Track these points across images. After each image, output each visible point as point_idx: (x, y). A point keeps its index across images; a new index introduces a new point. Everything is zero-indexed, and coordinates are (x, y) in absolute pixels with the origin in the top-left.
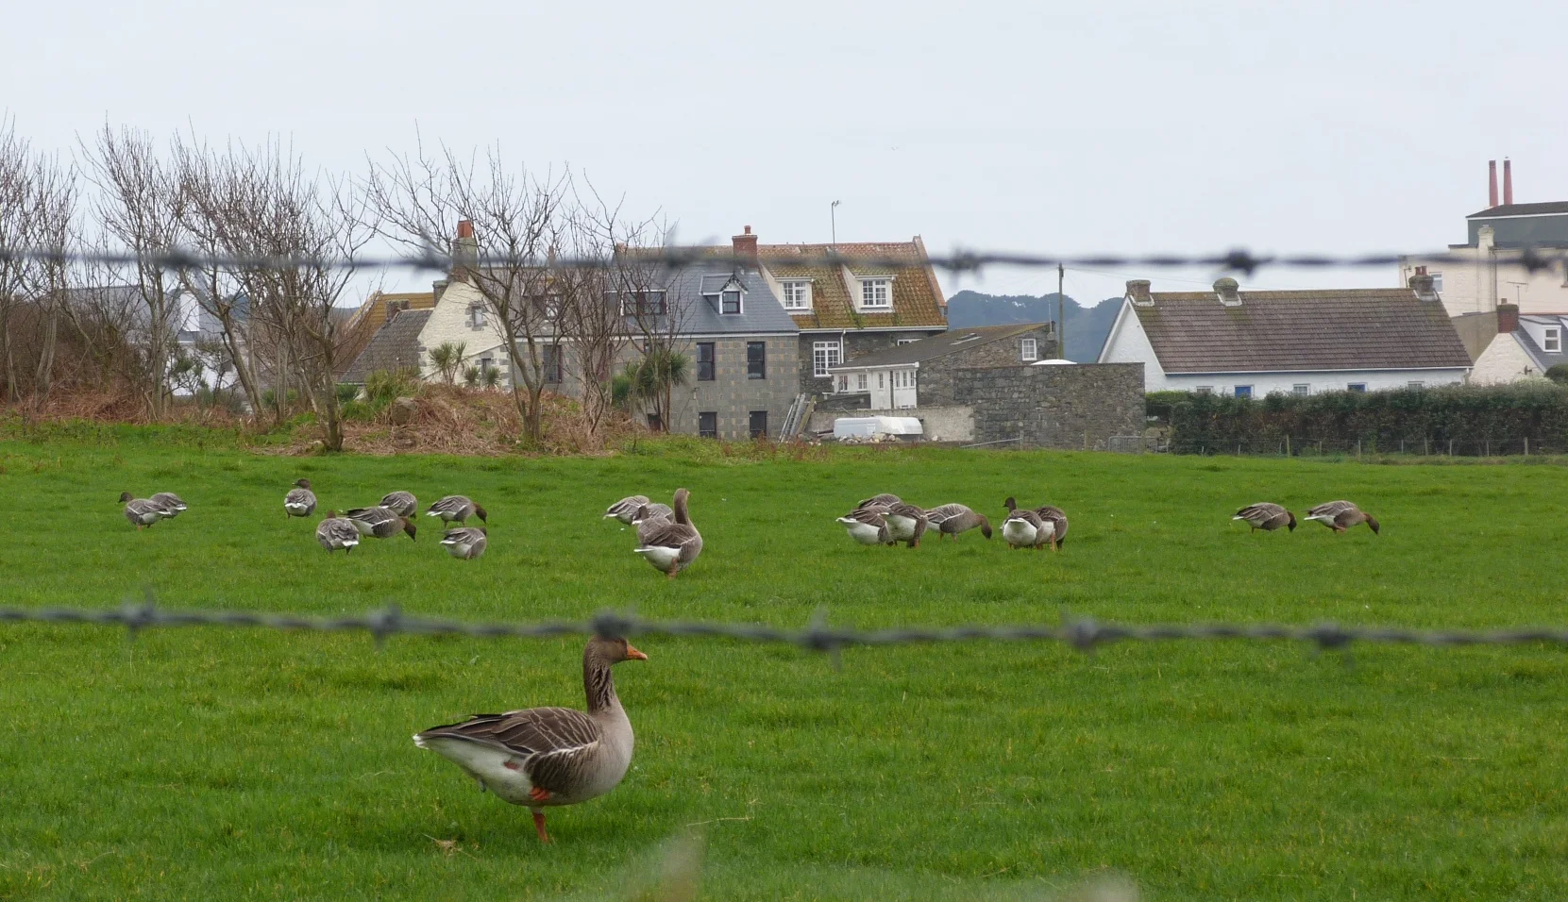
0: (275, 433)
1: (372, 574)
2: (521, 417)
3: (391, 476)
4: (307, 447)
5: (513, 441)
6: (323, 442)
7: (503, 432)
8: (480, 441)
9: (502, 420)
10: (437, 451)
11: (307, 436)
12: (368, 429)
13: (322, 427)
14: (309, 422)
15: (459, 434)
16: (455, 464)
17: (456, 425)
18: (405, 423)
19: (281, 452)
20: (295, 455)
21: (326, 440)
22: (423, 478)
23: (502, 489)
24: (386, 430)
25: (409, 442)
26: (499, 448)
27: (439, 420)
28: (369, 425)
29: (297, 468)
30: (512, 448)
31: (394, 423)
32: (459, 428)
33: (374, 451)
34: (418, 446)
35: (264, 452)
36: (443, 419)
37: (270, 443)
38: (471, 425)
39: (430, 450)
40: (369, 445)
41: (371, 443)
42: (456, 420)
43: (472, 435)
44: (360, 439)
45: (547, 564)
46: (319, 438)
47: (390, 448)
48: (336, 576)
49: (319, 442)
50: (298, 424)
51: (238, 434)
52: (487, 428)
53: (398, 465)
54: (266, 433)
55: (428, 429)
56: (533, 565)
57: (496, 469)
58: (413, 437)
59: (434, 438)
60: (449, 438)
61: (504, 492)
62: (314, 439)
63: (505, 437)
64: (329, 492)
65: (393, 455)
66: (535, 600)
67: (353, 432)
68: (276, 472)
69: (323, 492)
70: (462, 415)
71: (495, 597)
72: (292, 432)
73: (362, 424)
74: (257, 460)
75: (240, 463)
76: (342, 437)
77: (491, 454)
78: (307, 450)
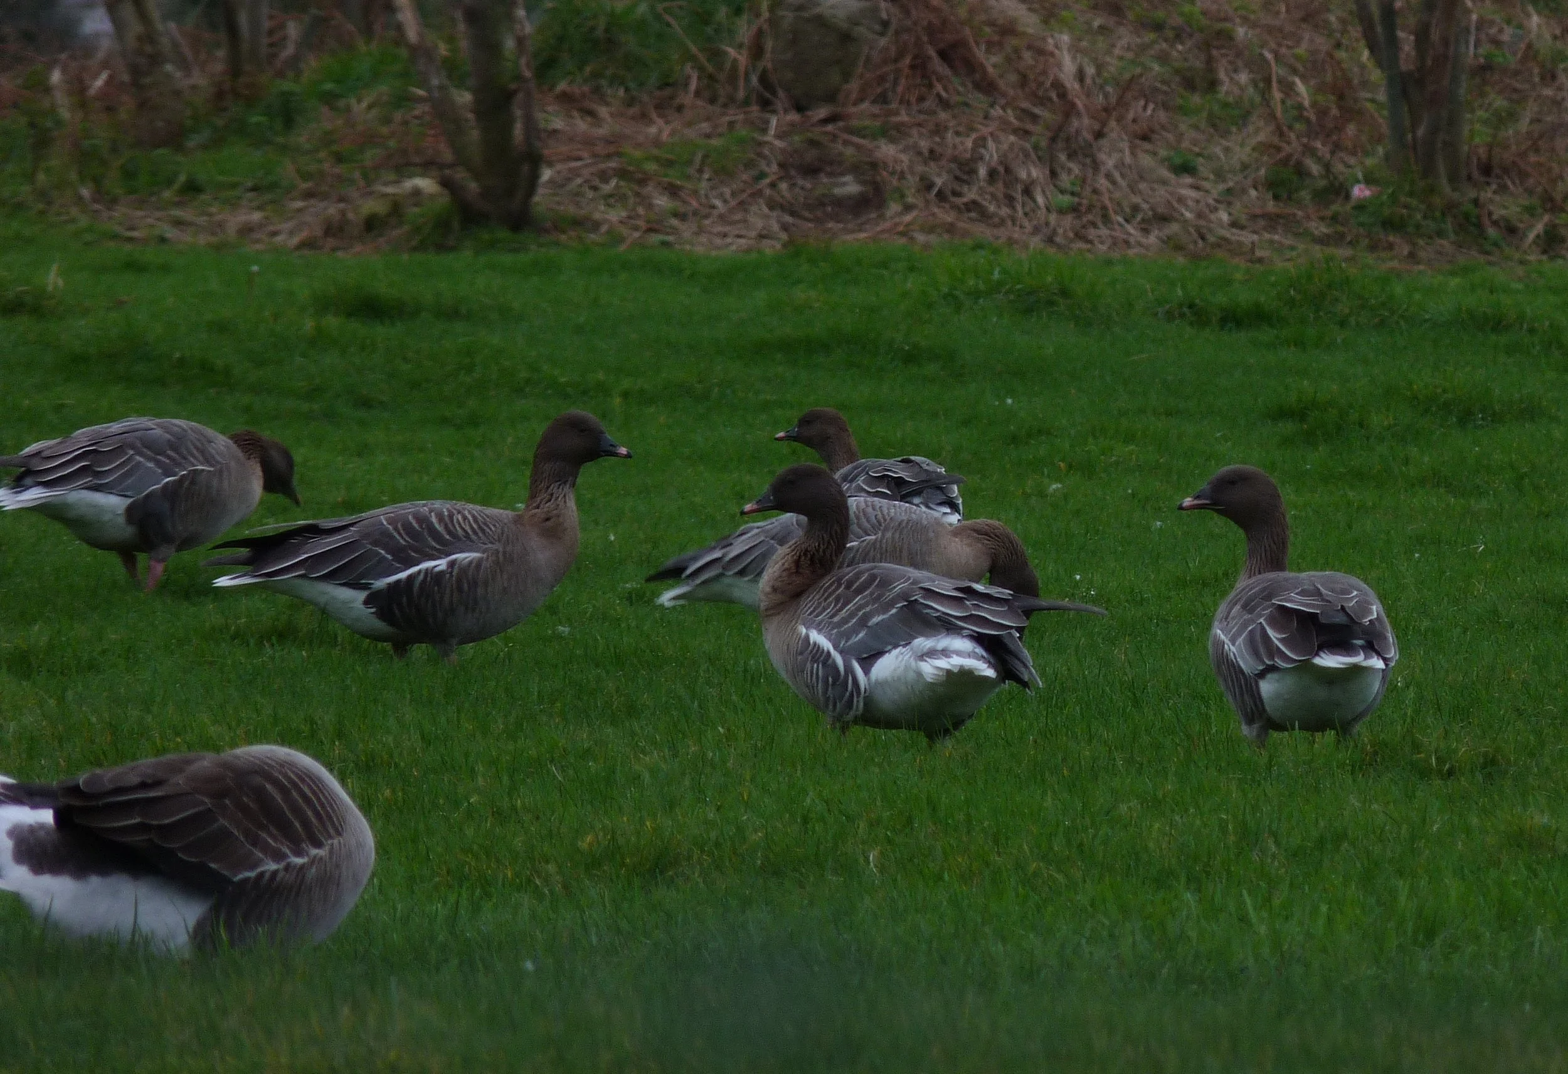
0: (217, 142)
1: (671, 805)
2: (1376, 75)
3: (760, 350)
4: (370, 206)
5: (1338, 190)
6: (446, 183)
7: (1293, 146)
8: (1184, 188)
9: (1288, 89)
10: (982, 231)
11: (370, 156)
12: (659, 128)
13: (443, 111)
14: (383, 89)
15: (1084, 153)
16: (1064, 293)
17: (1070, 109)
18: (830, 97)
19: (246, 230)
20: (308, 244)
21: (460, 175)
22: (911, 358)
23: (1281, 414)
24: (743, 132)
25: (850, 187)
26: (1272, 221)
27: (987, 87)
28: (660, 107)
29: (323, 305)
30: (1334, 219)
31: (781, 100)
32: (1083, 124)
33: (686, 230)
34: (894, 207)
35: (170, 233)
36: (1007, 83)
37: (192, 188)
38: (1141, 111)
39: (950, 229)
40: (662, 201)
41: (673, 191)
42: (1072, 85)
43: (1146, 160)
44: (622, 174)
45: (1491, 766)
46: (428, 166)
47: (760, 218)
48: (500, 816)
49: (425, 184)
50: (329, 99)
51: (42, 142)
52: (1218, 125)
53: (800, 294)
54: (175, 138)
55: (939, 130)
56: (1424, 773)
57: (1257, 317)
58: (868, 169)
59: (965, 170)
60: (1036, 172)
61: (1288, 427)
62: (403, 167)
63: (1301, 171)
64: (474, 421)
65: (771, 248)
66: (1431, 934)
67: (589, 142)
68: (221, 327)
69: (444, 421)
70: (1100, 67)
71: (1244, 919)
72: (302, 138)
73: (630, 102)
74: (134, 266)
75: (53, 279)
76: (535, 160)
77: (1235, 249)
78: (372, 225)
